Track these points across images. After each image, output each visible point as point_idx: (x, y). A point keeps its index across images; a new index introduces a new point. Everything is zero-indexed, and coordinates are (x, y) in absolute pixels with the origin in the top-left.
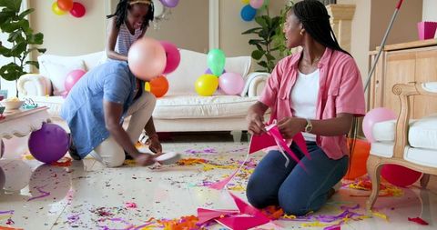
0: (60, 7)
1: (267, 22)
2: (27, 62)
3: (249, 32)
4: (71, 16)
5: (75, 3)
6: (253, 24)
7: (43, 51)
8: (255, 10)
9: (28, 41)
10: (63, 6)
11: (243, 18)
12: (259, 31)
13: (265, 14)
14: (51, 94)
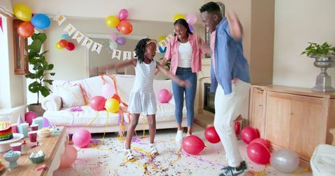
2: (44, 81)
5: (69, 43)
7: (53, 74)
9: (45, 69)
10: (62, 45)
14: (62, 106)
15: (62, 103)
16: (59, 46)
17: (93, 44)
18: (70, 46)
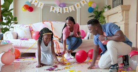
0: (24, 8)
1: (97, 13)
2: (11, 27)
3: (91, 16)
4: (28, 11)
5: (29, 7)
6: (92, 14)
7: (16, 23)
8: (93, 9)
9: (12, 20)
10: (25, 8)
11: (89, 11)
12: (94, 16)
13: (97, 10)
14: (17, 38)
15: (17, 37)
16: (23, 9)
17: (38, 3)
18: (30, 8)
